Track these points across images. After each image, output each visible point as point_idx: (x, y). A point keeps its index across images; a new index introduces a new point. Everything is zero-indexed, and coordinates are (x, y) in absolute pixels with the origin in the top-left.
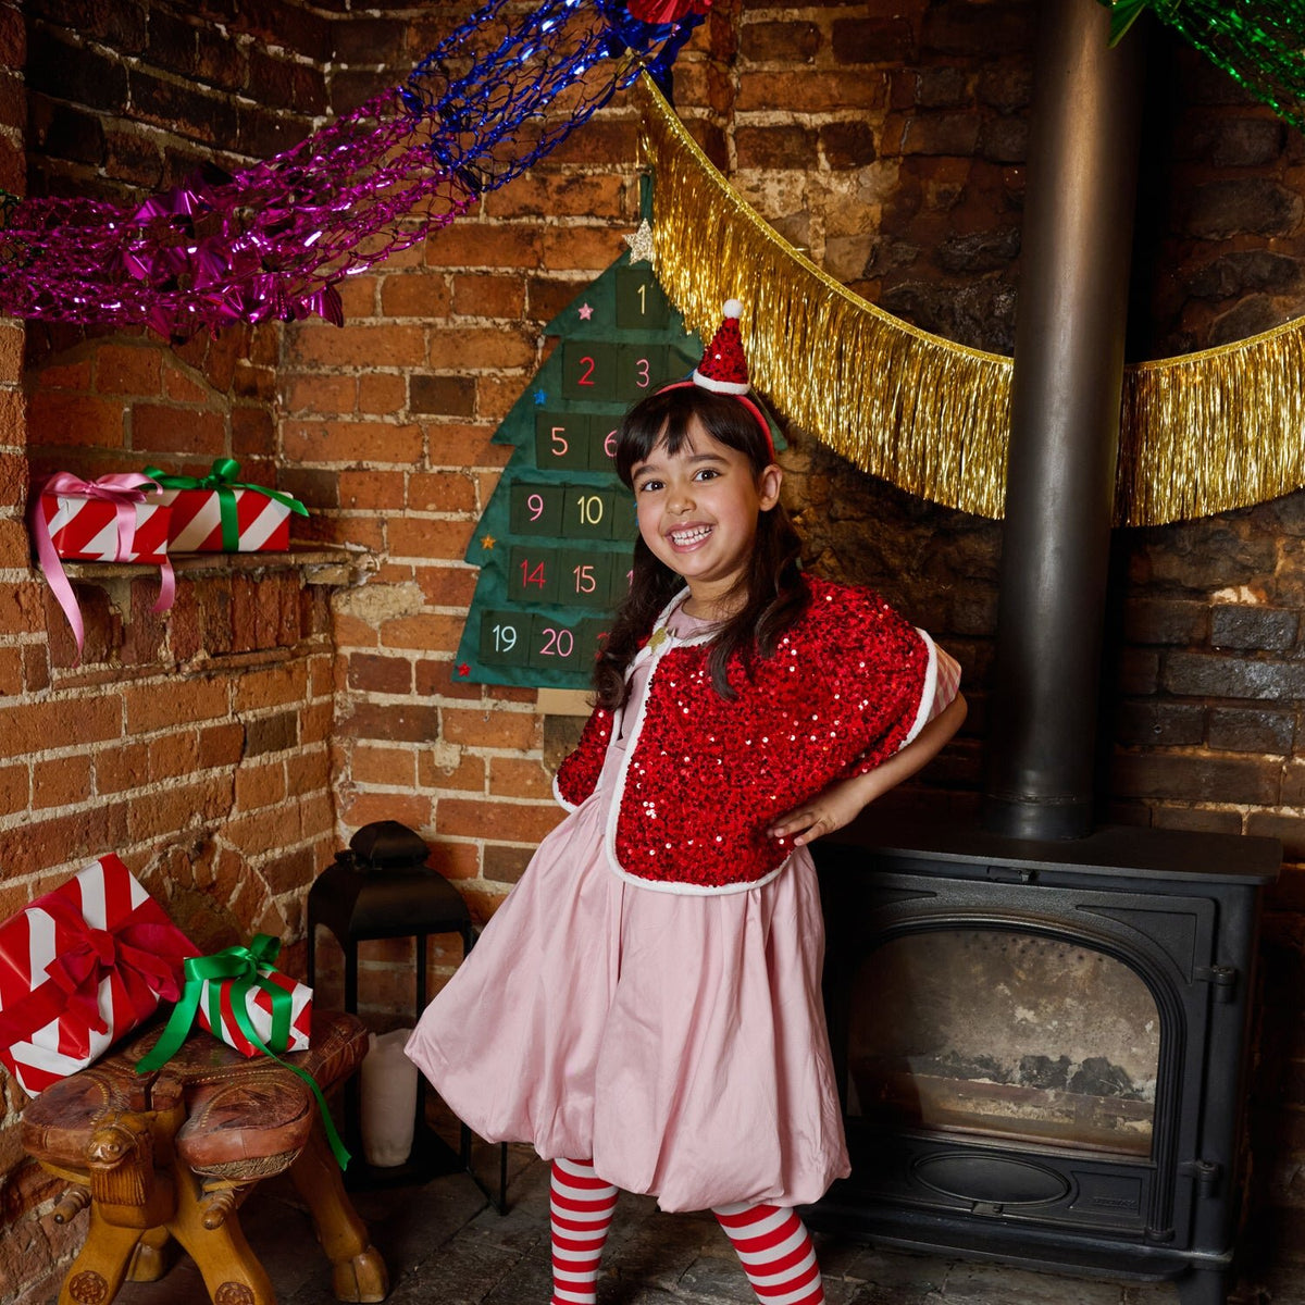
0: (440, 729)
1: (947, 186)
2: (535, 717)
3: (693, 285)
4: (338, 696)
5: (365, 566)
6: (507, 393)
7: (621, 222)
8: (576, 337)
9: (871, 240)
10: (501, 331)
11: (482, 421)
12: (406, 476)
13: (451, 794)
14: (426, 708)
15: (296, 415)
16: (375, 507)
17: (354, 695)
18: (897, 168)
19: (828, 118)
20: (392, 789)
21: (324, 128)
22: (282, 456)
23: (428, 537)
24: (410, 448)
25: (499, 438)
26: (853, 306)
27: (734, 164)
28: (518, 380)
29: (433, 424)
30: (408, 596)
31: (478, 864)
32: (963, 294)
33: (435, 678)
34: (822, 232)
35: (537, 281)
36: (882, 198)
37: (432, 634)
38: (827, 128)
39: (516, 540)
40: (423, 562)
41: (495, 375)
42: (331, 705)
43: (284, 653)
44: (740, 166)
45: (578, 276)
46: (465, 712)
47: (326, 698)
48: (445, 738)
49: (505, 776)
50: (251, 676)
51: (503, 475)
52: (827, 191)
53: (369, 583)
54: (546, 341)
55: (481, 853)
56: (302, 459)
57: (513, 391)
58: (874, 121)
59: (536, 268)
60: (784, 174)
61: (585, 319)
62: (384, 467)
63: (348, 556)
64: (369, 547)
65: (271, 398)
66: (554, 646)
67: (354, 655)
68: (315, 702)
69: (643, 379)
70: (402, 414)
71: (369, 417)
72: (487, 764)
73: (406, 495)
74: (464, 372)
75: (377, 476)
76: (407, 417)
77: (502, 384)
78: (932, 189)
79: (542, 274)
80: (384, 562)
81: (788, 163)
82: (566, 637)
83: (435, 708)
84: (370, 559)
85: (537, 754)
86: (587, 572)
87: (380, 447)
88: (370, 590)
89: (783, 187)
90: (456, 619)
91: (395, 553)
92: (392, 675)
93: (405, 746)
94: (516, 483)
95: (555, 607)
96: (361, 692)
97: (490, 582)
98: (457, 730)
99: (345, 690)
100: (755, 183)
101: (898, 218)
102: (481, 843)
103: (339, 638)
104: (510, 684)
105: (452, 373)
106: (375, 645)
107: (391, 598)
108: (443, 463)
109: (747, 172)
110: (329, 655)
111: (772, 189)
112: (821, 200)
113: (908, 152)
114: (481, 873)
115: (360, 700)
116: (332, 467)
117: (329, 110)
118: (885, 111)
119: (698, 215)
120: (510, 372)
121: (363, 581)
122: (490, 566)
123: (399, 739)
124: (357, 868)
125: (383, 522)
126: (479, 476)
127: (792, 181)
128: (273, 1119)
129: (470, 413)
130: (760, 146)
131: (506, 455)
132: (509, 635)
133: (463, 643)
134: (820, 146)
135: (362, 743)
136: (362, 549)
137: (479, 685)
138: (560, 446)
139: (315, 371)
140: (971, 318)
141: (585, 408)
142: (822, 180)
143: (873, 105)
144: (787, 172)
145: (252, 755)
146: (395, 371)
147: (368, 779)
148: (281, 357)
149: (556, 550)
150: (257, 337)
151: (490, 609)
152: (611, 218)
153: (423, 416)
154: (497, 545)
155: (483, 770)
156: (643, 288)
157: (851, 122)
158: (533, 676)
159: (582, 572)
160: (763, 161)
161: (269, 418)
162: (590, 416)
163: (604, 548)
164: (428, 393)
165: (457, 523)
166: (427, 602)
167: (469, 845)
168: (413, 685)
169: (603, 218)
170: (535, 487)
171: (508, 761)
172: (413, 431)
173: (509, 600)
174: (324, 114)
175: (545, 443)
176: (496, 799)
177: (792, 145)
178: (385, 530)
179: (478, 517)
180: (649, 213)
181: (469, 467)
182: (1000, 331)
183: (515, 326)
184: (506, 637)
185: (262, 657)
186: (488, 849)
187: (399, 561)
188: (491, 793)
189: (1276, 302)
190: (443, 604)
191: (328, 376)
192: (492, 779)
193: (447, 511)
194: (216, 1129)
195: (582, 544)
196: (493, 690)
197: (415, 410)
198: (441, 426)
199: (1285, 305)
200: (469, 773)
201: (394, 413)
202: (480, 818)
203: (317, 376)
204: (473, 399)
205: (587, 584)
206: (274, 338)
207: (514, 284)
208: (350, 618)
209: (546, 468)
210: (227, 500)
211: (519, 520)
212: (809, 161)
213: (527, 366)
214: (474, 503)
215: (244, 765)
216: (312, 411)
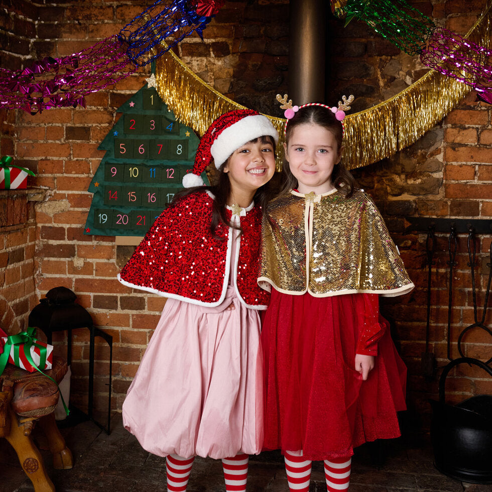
0: (76, 253)
1: (255, 63)
2: (113, 247)
3: (171, 95)
4: (37, 242)
5: (49, 194)
6: (102, 132)
7: (143, 74)
8: (129, 113)
9: (230, 80)
10: (100, 111)
11: (93, 142)
12: (64, 162)
13: (80, 276)
14: (71, 245)
15: (22, 141)
16: (52, 173)
17: (43, 241)
18: (238, 57)
19: (213, 40)
20: (57, 276)
21: (34, 43)
22: (16, 155)
23: (72, 183)
24: (66, 152)
25: (100, 148)
26: (227, 102)
27: (181, 55)
28: (106, 128)
29: (74, 143)
30: (64, 204)
31: (91, 302)
32: (263, 98)
33: (74, 234)
34: (213, 77)
35: (113, 94)
36: (233, 67)
37: (73, 218)
38: (213, 43)
39: (107, 183)
40: (70, 192)
41: (98, 126)
42: (34, 245)
43: (21, 226)
44: (183, 56)
45: (128, 92)
46: (86, 246)
47: (33, 243)
48: (78, 256)
49: (101, 269)
50: (11, 235)
51: (102, 161)
52: (214, 64)
53: (49, 200)
54: (117, 114)
55: (92, 298)
56: (24, 156)
57: (104, 132)
58: (230, 42)
59: (113, 90)
60: (199, 59)
61: (132, 107)
62: (55, 158)
63: (43, 190)
64: (50, 188)
65: (13, 135)
66: (121, 221)
67: (42, 227)
68: (30, 244)
69: (152, 127)
70: (62, 141)
71: (50, 141)
72: (94, 265)
73: (64, 168)
74: (86, 125)
75: (53, 162)
76: (64, 141)
77: (100, 129)
78: (250, 64)
79: (115, 92)
80: (55, 193)
81: (200, 55)
82: (125, 217)
83: (74, 245)
84: (50, 191)
85: (113, 261)
86: (133, 194)
87: (54, 151)
88: (49, 203)
89: (199, 62)
90: (83, 212)
91: (59, 189)
92: (58, 233)
93: (62, 259)
94: (107, 163)
95: (121, 207)
96: (46, 240)
97: (97, 199)
98: (83, 253)
99: (39, 239)
100: (189, 61)
101: (239, 73)
102: (92, 294)
103: (37, 220)
104: (105, 235)
105: (81, 125)
106: (51, 223)
107: (57, 205)
108: (78, 157)
109: (186, 57)
110: (34, 227)
111: (195, 63)
112: (212, 67)
113: (241, 51)
114: (92, 306)
115: (45, 243)
116: (35, 159)
117: (37, 36)
118: (233, 38)
119: (171, 72)
120: (103, 125)
121: (47, 199)
122: (97, 193)
123: (60, 257)
124: (50, 305)
125: (55, 178)
126: (91, 161)
127: (202, 61)
128: (48, 393)
129: (89, 139)
130: (190, 49)
131: (103, 154)
132: (104, 217)
133: (88, 221)
134: (211, 49)
135: (46, 259)
136: (47, 188)
137: (91, 236)
138: (123, 150)
139: (30, 125)
140: (266, 105)
141: (131, 137)
142: (212, 60)
143: (229, 37)
144: (200, 58)
145: (11, 264)
146: (60, 125)
147: (48, 273)
148: (16, 120)
149: (121, 187)
150: (9, 114)
151: (98, 208)
152: (140, 73)
153: (71, 141)
154: (100, 185)
155: (93, 267)
156: (152, 96)
157: (221, 42)
158: (114, 232)
159: (131, 194)
160: (192, 54)
161: (12, 142)
162: (134, 140)
163: (139, 185)
164: (72, 133)
165: (83, 178)
166: (71, 207)
167: (87, 295)
168: (66, 237)
169: (137, 73)
170: (113, 165)
171: (102, 263)
172: (67, 146)
173: (104, 205)
174: (35, 38)
175: (117, 149)
176: (98, 278)
177: (201, 49)
178: (55, 181)
179: (92, 176)
180: (154, 71)
181: (88, 158)
182: (276, 110)
183: (105, 109)
184: (104, 218)
185: (15, 227)
186: (95, 296)
187: (61, 192)
188: (96, 276)
189: (368, 100)
190: (78, 207)
191: (35, 127)
192: (96, 270)
193: (79, 174)
194: (27, 398)
195: (131, 184)
196: (97, 237)
197: (67, 138)
198: (77, 144)
199: (371, 101)
200: (87, 268)
201: (59, 140)
202: (92, 285)
203: (30, 127)
204: (90, 134)
205: (133, 198)
206: (14, 114)
207: (105, 95)
208: (41, 213)
209: (118, 158)
210: (7, 171)
211: (108, 176)
212: (207, 54)
213: (110, 123)
214: (90, 171)
215: (8, 268)
216: (28, 139)
